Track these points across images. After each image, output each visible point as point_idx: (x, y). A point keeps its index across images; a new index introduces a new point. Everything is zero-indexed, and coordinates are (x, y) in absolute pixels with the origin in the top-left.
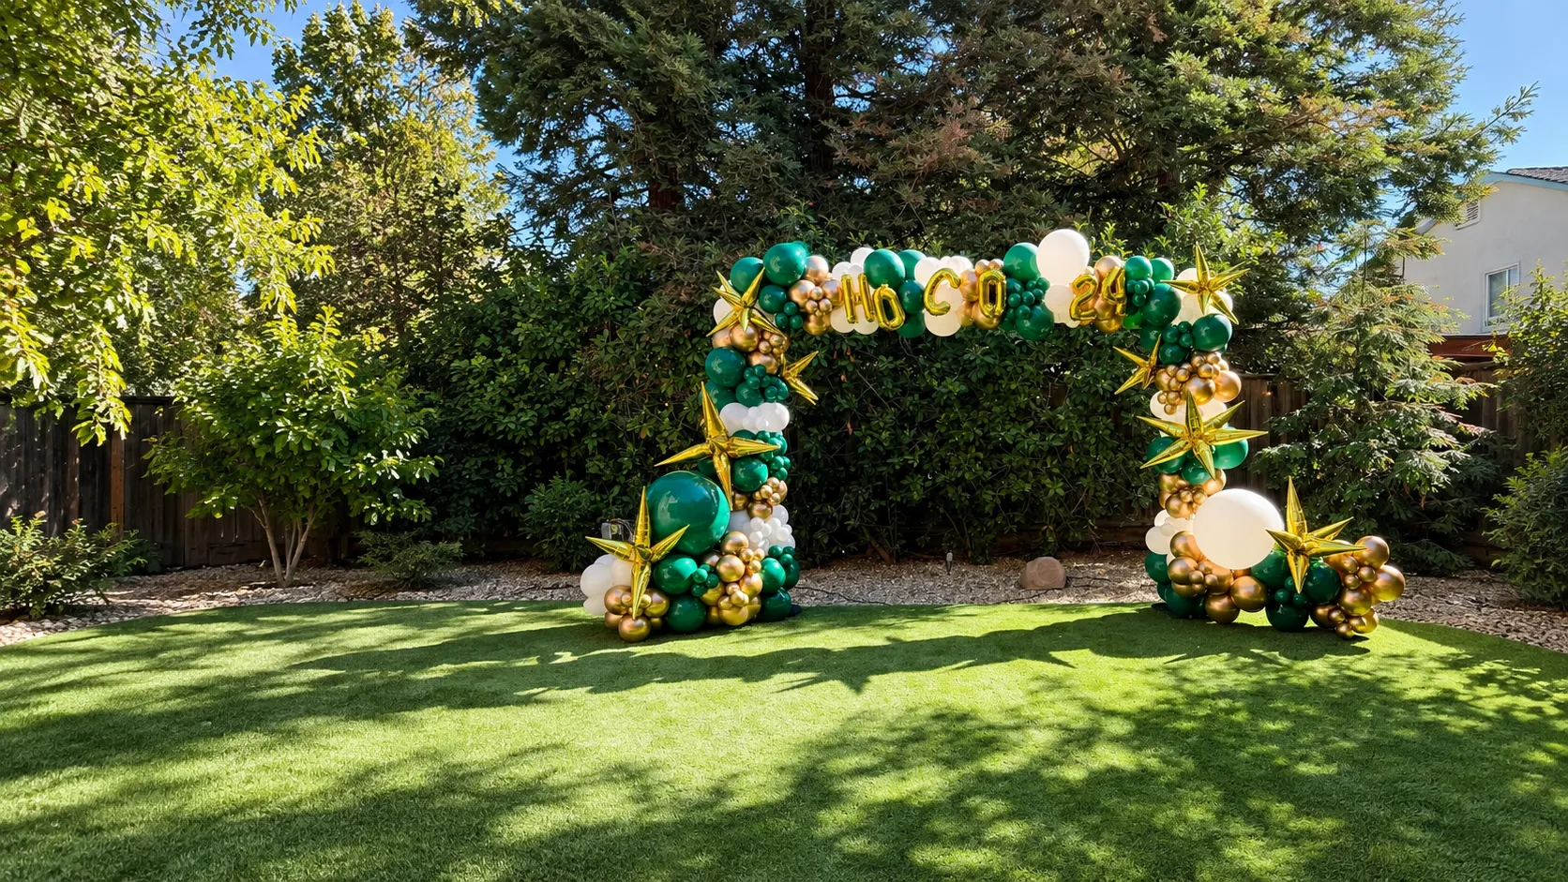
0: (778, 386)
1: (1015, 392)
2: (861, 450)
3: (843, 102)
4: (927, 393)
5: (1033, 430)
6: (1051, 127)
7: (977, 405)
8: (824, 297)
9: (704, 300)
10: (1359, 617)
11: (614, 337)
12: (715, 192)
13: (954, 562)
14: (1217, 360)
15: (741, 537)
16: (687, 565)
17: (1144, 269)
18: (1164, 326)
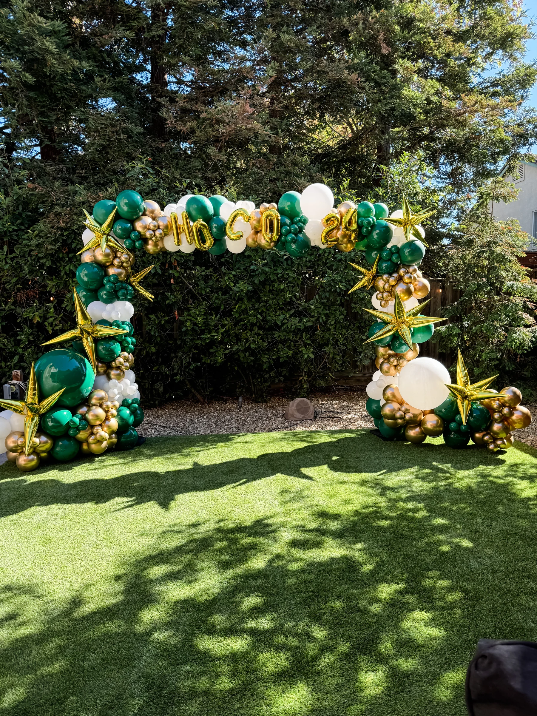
0: (126, 289)
1: (283, 291)
2: (184, 329)
3: (173, 87)
4: (226, 290)
5: (294, 315)
6: (309, 113)
7: (259, 300)
8: (159, 228)
9: (75, 227)
10: (502, 439)
11: (11, 251)
12: (84, 149)
13: (243, 402)
14: (415, 271)
15: (102, 393)
16: (65, 416)
17: (369, 210)
18: (381, 248)
